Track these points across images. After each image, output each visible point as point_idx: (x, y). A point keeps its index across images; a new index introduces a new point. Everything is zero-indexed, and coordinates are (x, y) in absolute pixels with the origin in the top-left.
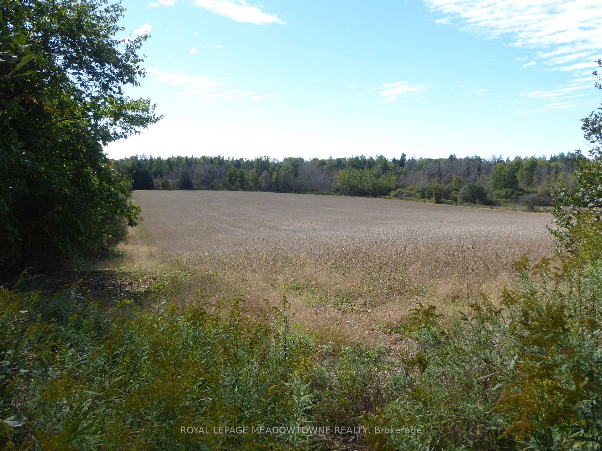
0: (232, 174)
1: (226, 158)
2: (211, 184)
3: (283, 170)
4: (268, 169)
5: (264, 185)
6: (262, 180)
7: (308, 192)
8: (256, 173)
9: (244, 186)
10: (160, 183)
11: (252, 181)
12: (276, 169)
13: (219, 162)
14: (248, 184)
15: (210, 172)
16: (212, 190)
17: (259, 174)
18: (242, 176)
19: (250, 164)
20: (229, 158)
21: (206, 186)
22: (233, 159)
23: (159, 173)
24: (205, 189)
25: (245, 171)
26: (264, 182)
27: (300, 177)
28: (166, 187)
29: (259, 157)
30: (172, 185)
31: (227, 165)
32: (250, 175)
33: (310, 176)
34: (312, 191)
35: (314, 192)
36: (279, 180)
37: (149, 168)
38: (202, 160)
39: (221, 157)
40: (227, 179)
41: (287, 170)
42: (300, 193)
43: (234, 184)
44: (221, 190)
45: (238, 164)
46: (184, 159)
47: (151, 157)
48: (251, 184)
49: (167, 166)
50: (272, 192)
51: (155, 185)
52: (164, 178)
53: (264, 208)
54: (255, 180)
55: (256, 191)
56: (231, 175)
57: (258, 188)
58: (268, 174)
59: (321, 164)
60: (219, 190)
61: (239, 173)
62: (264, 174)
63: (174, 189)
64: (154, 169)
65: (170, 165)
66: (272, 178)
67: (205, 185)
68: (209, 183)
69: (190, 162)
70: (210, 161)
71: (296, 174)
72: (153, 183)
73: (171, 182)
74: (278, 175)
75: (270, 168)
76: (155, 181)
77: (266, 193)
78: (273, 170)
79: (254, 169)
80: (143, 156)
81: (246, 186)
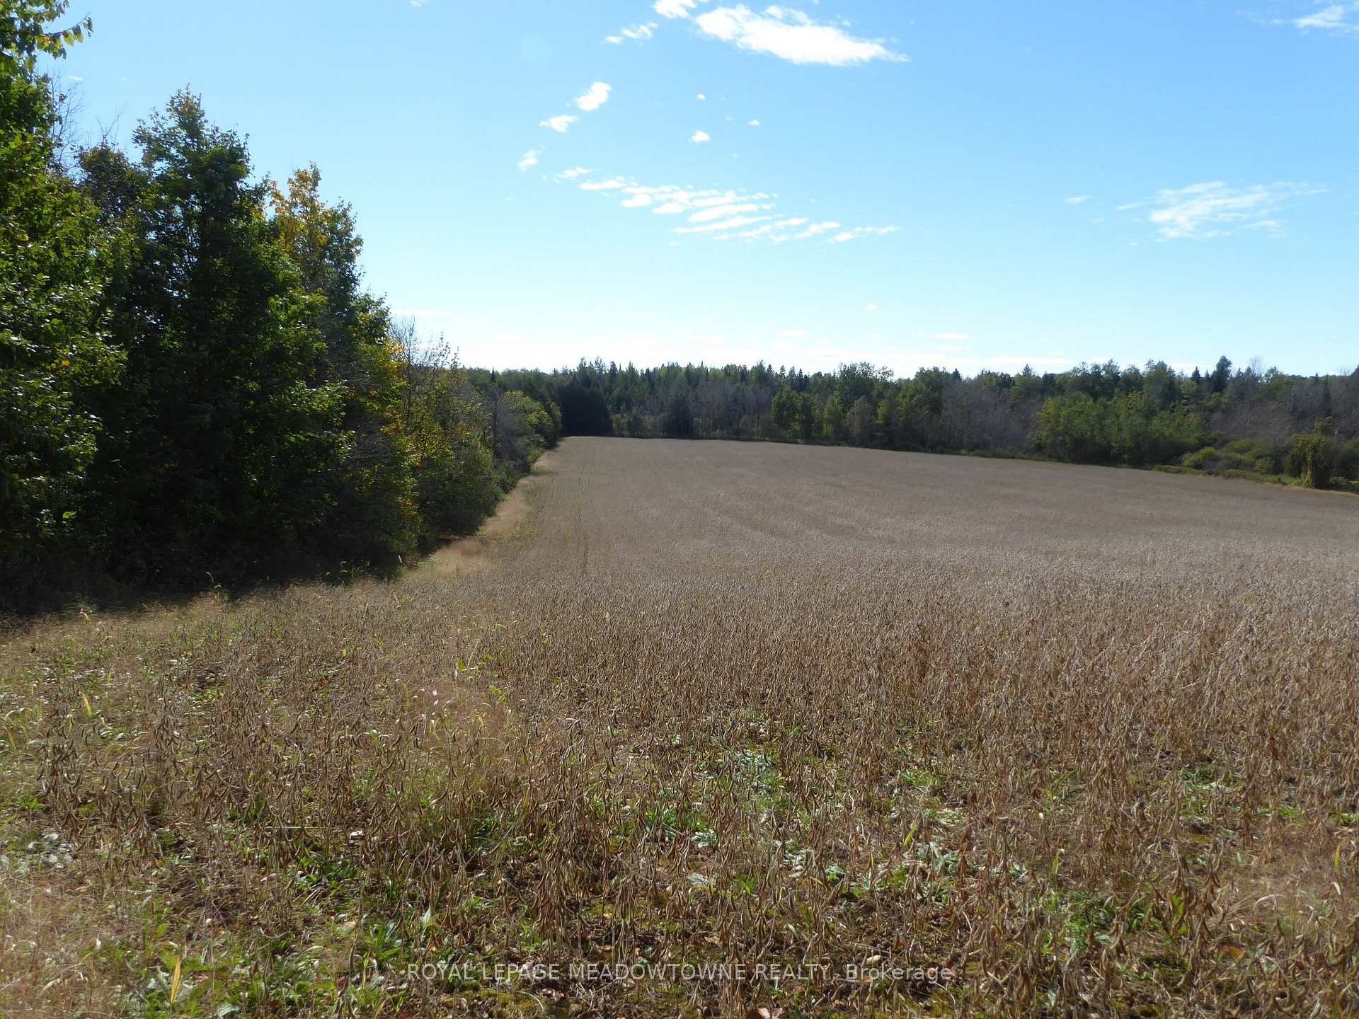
0: (784, 403)
1: (776, 370)
2: (735, 426)
3: (904, 397)
4: (868, 393)
5: (856, 430)
6: (853, 421)
7: (963, 452)
8: (839, 403)
9: (811, 434)
10: (624, 421)
11: (829, 421)
12: (888, 393)
13: (762, 376)
14: (820, 429)
15: (736, 400)
16: (738, 439)
17: (847, 404)
18: (807, 409)
19: (822, 383)
20: (782, 369)
21: (725, 431)
22: (792, 371)
23: (624, 402)
24: (722, 438)
25: (815, 399)
26: (857, 423)
27: (944, 413)
28: (636, 430)
29: (848, 365)
30: (649, 427)
31: (776, 384)
32: (827, 407)
33: (969, 413)
34: (972, 450)
35: (977, 450)
36: (893, 420)
37: (606, 391)
38: (723, 374)
39: (766, 366)
40: (772, 415)
41: (912, 397)
42: (942, 452)
43: (786, 426)
44: (758, 440)
45: (800, 383)
46: (682, 374)
47: (613, 365)
48: (828, 429)
49: (646, 385)
50: (875, 447)
51: (614, 425)
52: (634, 410)
53: (844, 483)
54: (837, 420)
55: (839, 445)
56: (781, 406)
57: (842, 437)
58: (867, 405)
59: (997, 384)
60: (751, 440)
61: (799, 403)
62: (859, 404)
63: (653, 437)
64: (616, 393)
65: (652, 384)
66: (876, 414)
67: (722, 429)
68: (731, 424)
69: (695, 377)
70: (739, 376)
71: (936, 408)
72: (611, 422)
73: (648, 420)
74: (892, 407)
75: (875, 393)
76: (615, 417)
77: (860, 450)
78: (881, 396)
79: (837, 393)
80: (596, 363)
81: (815, 434)
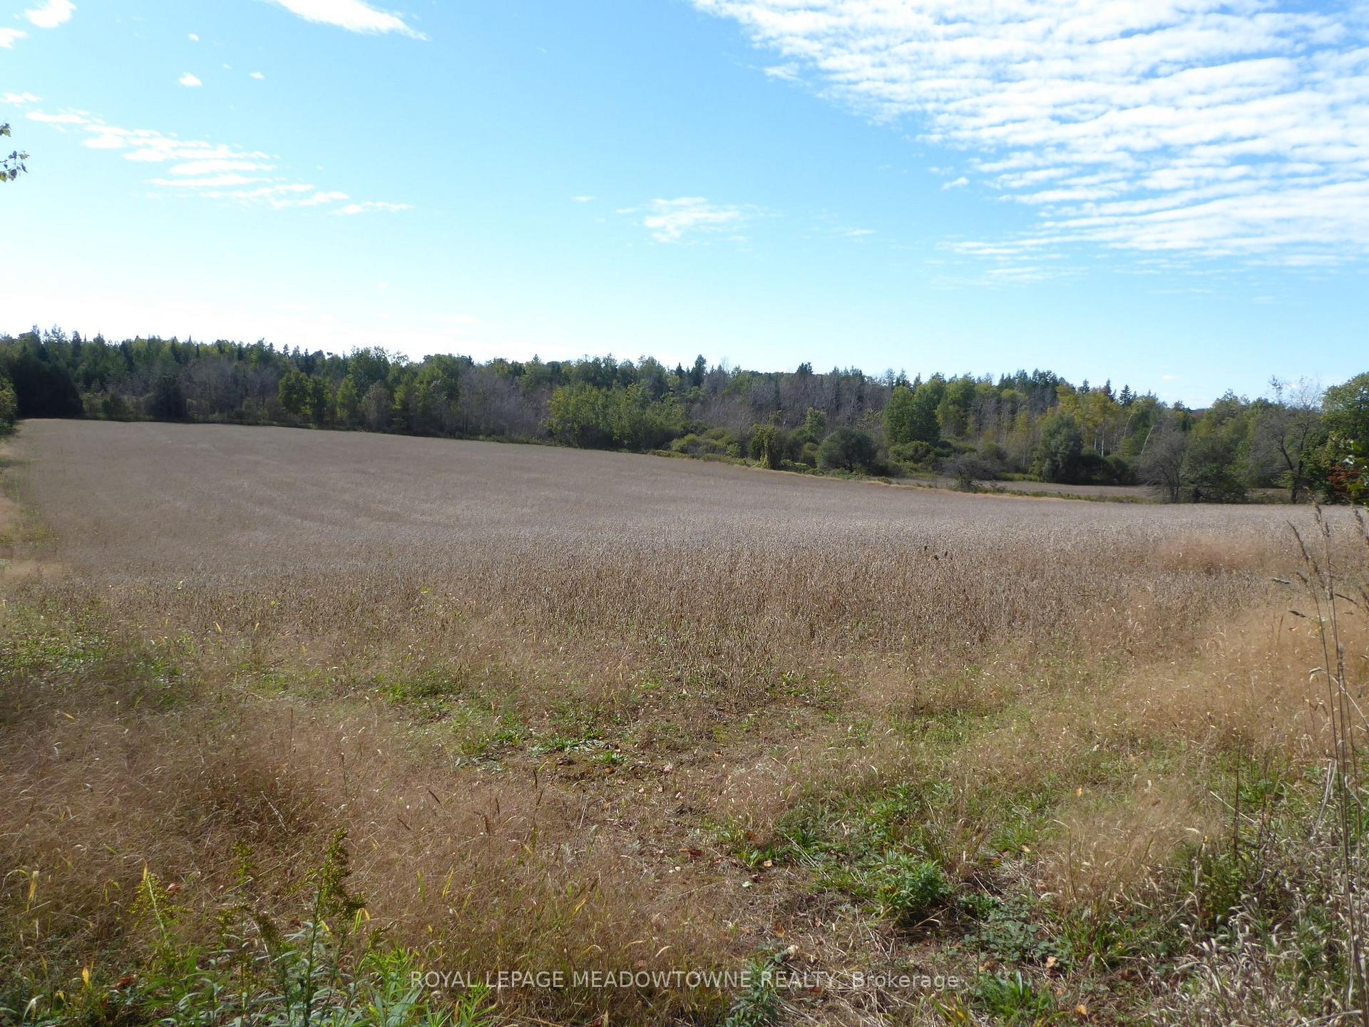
0: (293, 386)
1: (279, 348)
2: (237, 409)
3: (421, 382)
4: (383, 378)
5: (372, 416)
6: (369, 404)
7: (481, 437)
8: (354, 387)
9: (323, 418)
10: (98, 401)
11: (343, 405)
12: (405, 378)
13: (262, 355)
14: (333, 413)
15: (236, 381)
16: (241, 423)
17: (362, 388)
18: (318, 392)
19: (338, 366)
20: (286, 347)
21: (225, 415)
22: (296, 351)
23: (96, 379)
24: (222, 422)
25: (327, 382)
26: (373, 408)
27: (461, 399)
28: (114, 412)
29: (362, 348)
30: (131, 409)
31: (280, 364)
32: (340, 391)
33: (485, 399)
34: (489, 435)
35: (494, 436)
36: (411, 406)
37: (69, 365)
38: (216, 351)
39: (267, 344)
40: (280, 397)
41: (429, 383)
42: (461, 438)
43: (296, 410)
44: (264, 425)
45: (310, 363)
46: (166, 349)
47: (77, 334)
48: (341, 413)
49: (121, 360)
50: (393, 432)
51: (85, 406)
52: (111, 390)
53: (372, 470)
54: (351, 404)
55: (355, 430)
56: (290, 389)
57: (358, 422)
58: (384, 390)
59: (509, 372)
60: (257, 424)
61: (310, 386)
62: (375, 389)
63: (137, 419)
64: (82, 367)
65: (129, 359)
66: (393, 400)
67: (221, 411)
68: (232, 407)
69: (182, 354)
70: (236, 354)
71: (453, 393)
72: (81, 402)
73: (128, 400)
74: (409, 393)
75: (390, 378)
76: (85, 396)
77: (378, 435)
78: (397, 380)
79: (350, 376)
80: (53, 332)
81: (327, 419)
